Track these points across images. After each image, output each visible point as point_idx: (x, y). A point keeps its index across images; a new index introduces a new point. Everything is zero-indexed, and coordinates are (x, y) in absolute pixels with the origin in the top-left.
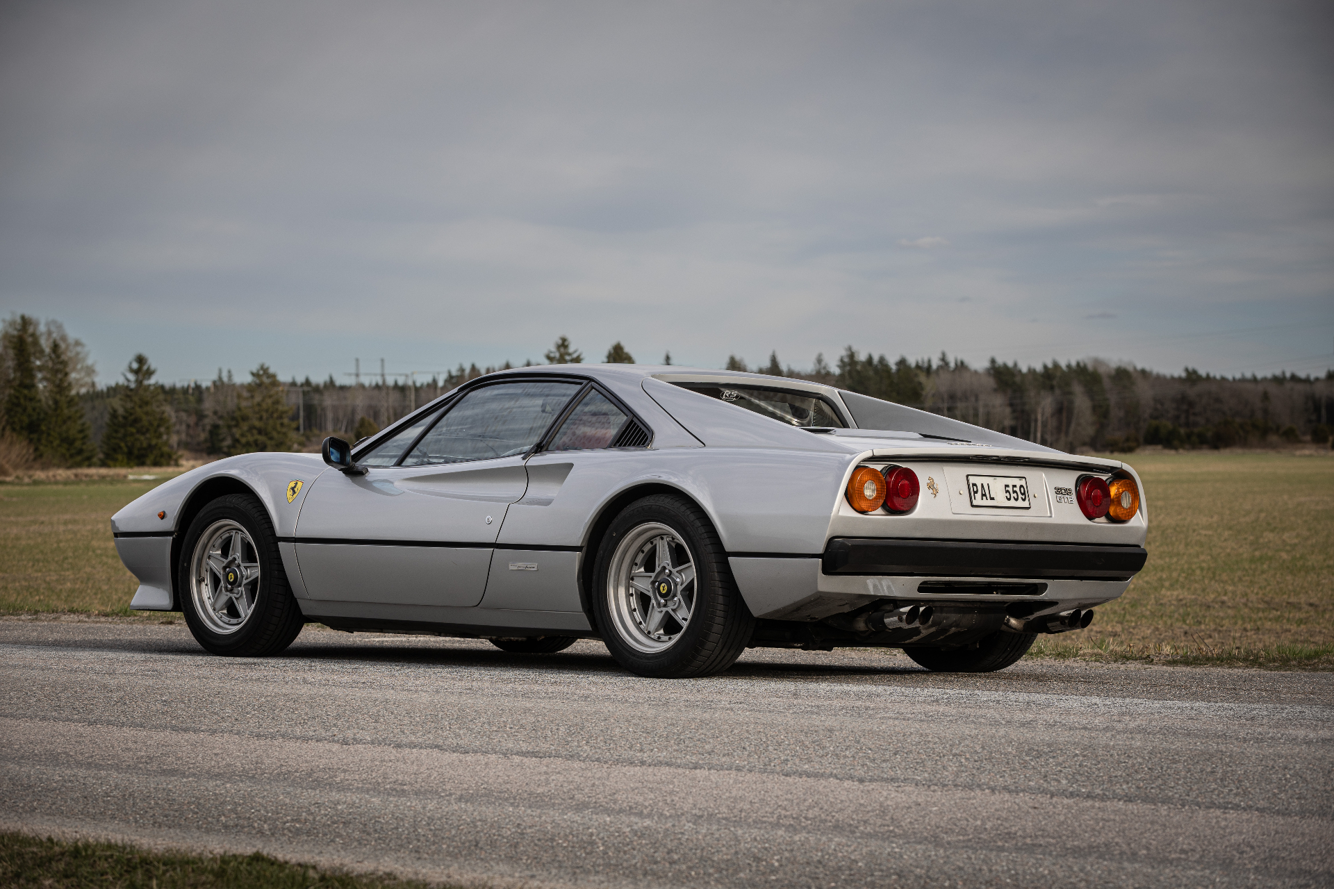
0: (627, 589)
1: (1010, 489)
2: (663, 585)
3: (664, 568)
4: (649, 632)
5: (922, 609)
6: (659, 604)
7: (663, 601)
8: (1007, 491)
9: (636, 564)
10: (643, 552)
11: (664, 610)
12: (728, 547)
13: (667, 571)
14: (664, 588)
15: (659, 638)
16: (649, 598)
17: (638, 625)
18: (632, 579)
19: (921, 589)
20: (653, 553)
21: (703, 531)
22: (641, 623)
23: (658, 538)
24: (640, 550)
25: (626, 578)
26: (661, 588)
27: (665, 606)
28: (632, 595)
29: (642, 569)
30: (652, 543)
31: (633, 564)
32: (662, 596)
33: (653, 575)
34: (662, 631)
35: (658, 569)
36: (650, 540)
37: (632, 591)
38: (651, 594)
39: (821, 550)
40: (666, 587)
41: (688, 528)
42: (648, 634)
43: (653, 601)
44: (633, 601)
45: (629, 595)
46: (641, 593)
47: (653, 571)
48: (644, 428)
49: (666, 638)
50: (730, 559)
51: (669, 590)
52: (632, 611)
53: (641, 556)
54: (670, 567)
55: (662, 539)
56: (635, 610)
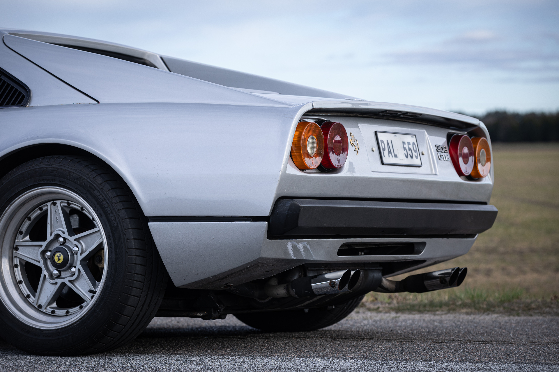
0: (11, 260)
1: (406, 146)
2: (58, 254)
3: (58, 236)
4: (40, 306)
5: (352, 273)
6: (51, 276)
7: (56, 272)
8: (405, 149)
9: (21, 233)
10: (29, 219)
11: (59, 281)
12: (148, 210)
13: (61, 239)
14: (59, 258)
15: (53, 312)
16: (40, 270)
17: (26, 298)
18: (17, 249)
19: (341, 252)
20: (43, 219)
21: (115, 195)
22: (28, 296)
23: (49, 204)
24: (27, 217)
25: (10, 248)
26: (56, 258)
27: (59, 277)
28: (16, 266)
29: (27, 238)
30: (41, 209)
31: (18, 232)
32: (57, 266)
33: (44, 244)
34: (54, 305)
35: (49, 238)
36: (39, 206)
37: (16, 261)
38: (41, 265)
39: (267, 212)
40: (62, 257)
41: (96, 192)
42: (39, 308)
43: (45, 272)
44: (18, 271)
45: (13, 266)
46: (27, 263)
47: (44, 239)
48: (16, 86)
49: (63, 312)
50: (150, 224)
51: (66, 260)
52: (17, 284)
53: (27, 223)
54: (66, 235)
55: (55, 204)
56: (20, 282)
